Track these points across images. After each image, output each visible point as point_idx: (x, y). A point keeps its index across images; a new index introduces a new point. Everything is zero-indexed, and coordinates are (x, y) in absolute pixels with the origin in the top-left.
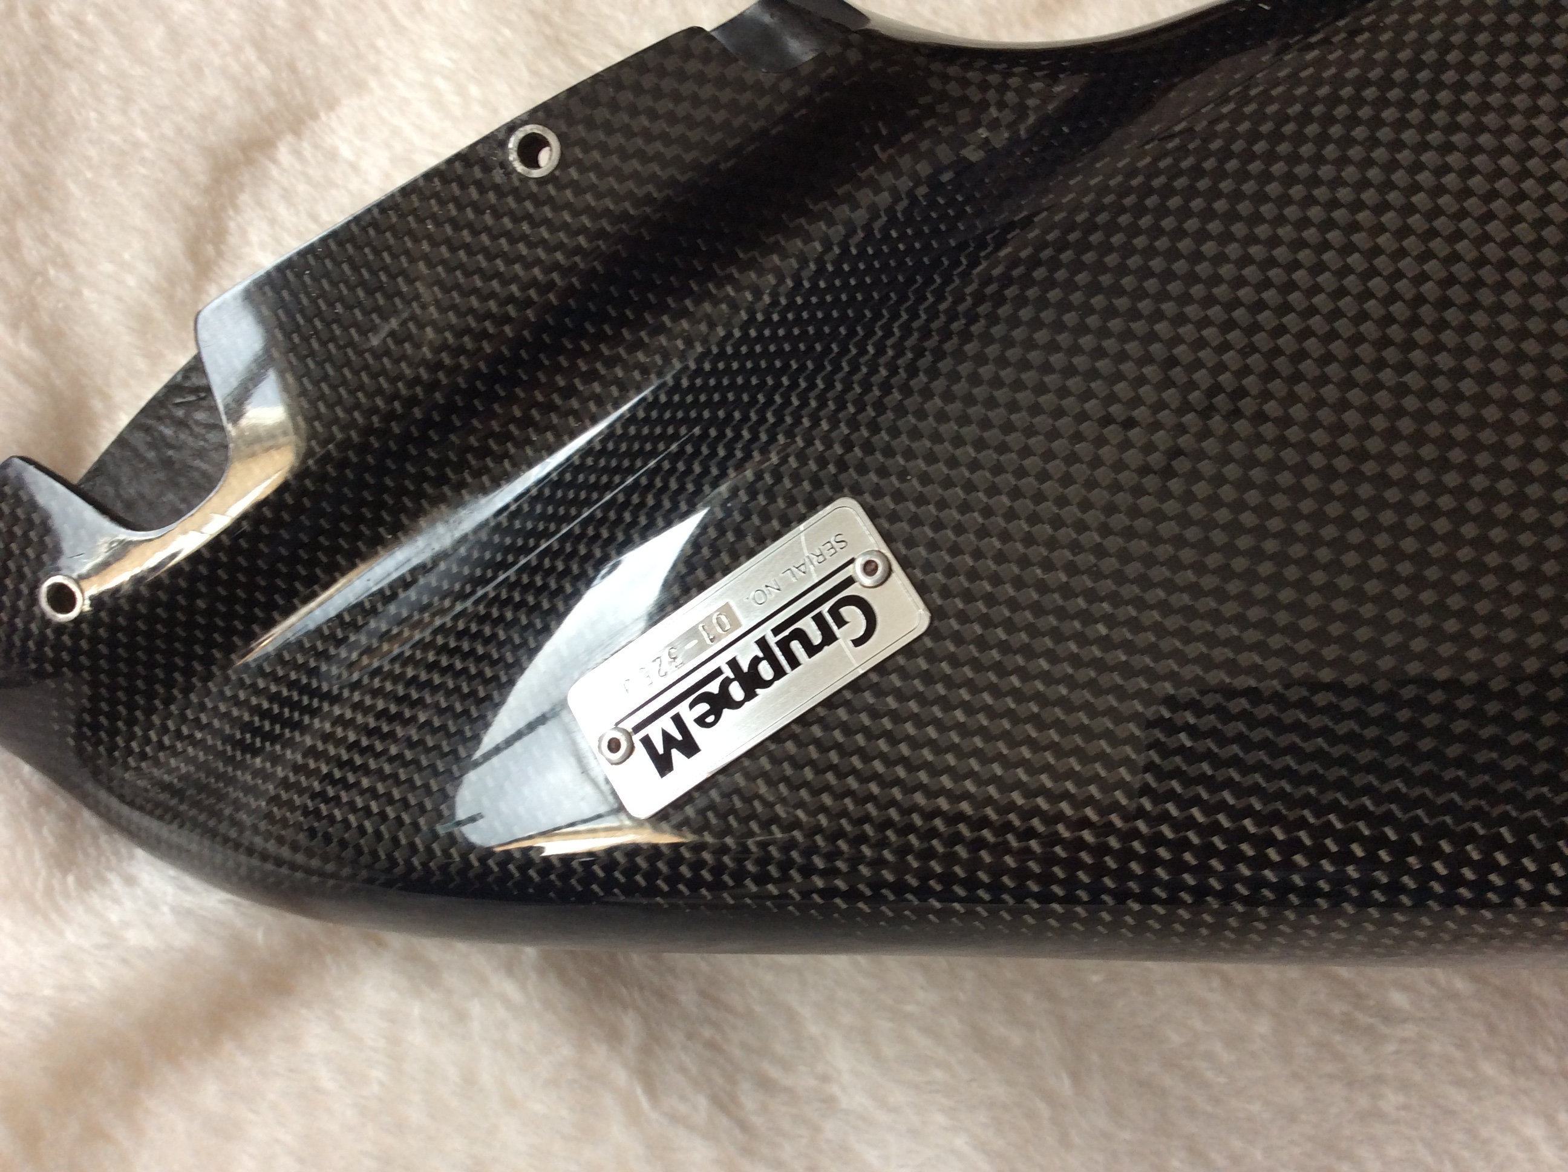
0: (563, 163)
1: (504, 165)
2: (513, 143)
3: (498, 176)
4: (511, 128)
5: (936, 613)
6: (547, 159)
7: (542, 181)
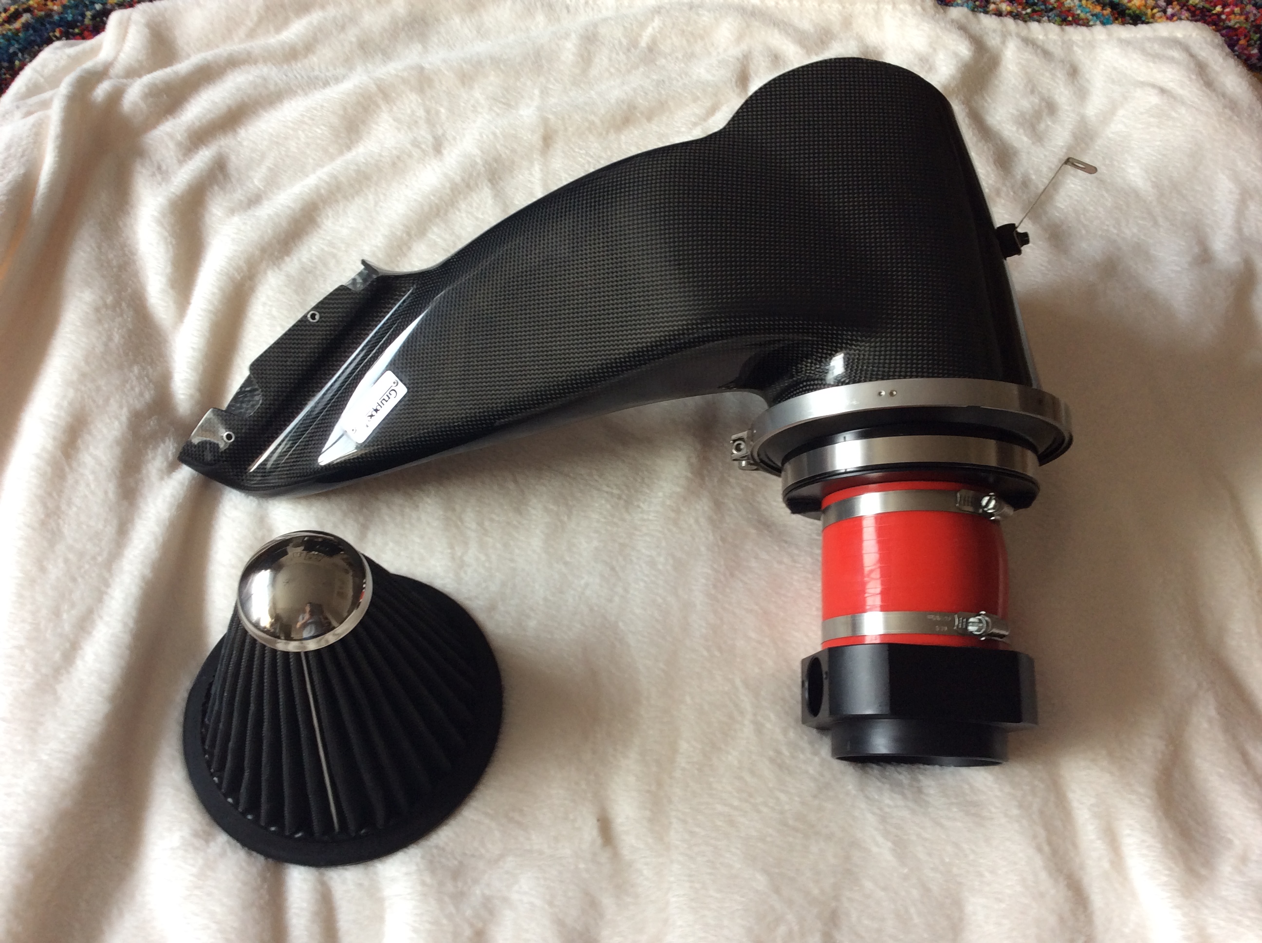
0: (321, 317)
1: (308, 321)
2: (309, 316)
3: (308, 323)
4: (308, 313)
5: (408, 388)
6: (317, 317)
7: (317, 322)
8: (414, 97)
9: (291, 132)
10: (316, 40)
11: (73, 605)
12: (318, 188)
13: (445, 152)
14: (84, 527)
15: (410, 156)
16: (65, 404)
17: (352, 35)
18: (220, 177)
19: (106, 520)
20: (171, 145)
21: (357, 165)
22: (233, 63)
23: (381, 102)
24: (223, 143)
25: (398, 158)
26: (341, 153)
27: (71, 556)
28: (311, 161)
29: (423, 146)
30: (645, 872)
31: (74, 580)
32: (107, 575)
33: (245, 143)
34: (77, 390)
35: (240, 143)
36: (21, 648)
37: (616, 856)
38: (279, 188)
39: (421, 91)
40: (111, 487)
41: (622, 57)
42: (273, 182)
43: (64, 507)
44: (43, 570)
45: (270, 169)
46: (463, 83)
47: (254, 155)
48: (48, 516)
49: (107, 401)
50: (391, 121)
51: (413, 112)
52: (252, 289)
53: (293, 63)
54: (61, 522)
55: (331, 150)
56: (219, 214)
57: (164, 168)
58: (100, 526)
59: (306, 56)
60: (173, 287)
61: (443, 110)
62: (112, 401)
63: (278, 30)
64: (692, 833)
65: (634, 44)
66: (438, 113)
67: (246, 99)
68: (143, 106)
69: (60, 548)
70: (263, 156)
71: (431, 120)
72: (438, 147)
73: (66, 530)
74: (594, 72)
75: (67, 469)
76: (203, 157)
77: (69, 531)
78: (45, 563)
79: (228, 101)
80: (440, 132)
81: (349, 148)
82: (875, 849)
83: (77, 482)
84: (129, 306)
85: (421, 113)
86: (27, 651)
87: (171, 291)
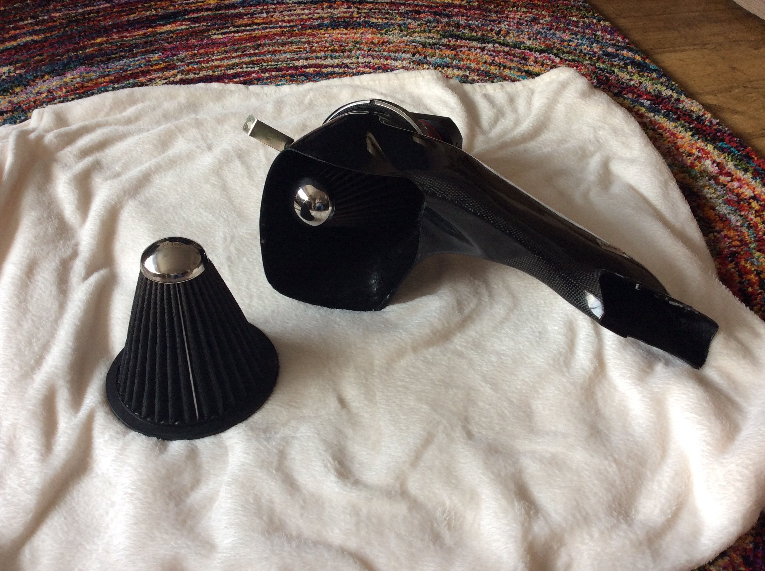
8: (194, 130)
9: (133, 148)
10: (140, 115)
11: (38, 340)
12: (150, 167)
13: (213, 150)
14: (41, 306)
15: (196, 152)
16: (26, 256)
17: (159, 112)
18: (98, 167)
19: (52, 303)
20: (71, 156)
21: (169, 157)
22: (99, 125)
23: (178, 134)
24: (98, 155)
25: (190, 153)
26: (160, 155)
27: (34, 319)
28: (144, 159)
29: (202, 148)
30: (366, 416)
31: (38, 329)
32: (56, 326)
33: (109, 155)
34: (31, 250)
35: (107, 155)
36: (12, 360)
37: (349, 411)
38: (129, 170)
39: (198, 128)
40: (54, 290)
41: (297, 108)
42: (126, 167)
43: (29, 298)
44: (20, 325)
45: (124, 163)
46: (219, 124)
47: (114, 159)
48: (21, 302)
49: (48, 254)
50: (184, 140)
51: (195, 136)
52: (121, 207)
53: (130, 125)
54: (28, 305)
55: (154, 154)
56: (99, 181)
57: (68, 165)
58: (49, 305)
59: (136, 122)
60: (78, 209)
61: (210, 134)
62: (50, 254)
63: (120, 113)
64: (387, 396)
65: (302, 103)
66: (207, 136)
67: (108, 137)
68: (55, 141)
69: (29, 316)
70: (119, 159)
71: (204, 138)
72: (210, 148)
73: (31, 308)
74: (284, 114)
75: (29, 283)
76: (88, 160)
77: (33, 308)
78: (21, 322)
79: (99, 138)
80: (210, 142)
81: (163, 153)
82: (481, 389)
83: (35, 288)
84: (55, 218)
85: (199, 136)
86: (15, 360)
87: (77, 211)
